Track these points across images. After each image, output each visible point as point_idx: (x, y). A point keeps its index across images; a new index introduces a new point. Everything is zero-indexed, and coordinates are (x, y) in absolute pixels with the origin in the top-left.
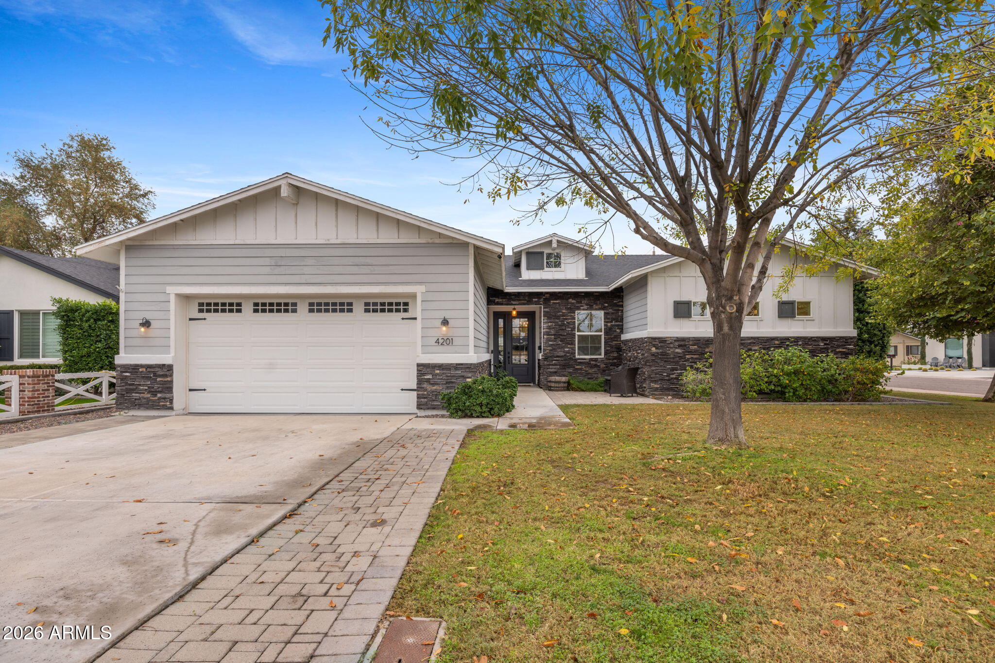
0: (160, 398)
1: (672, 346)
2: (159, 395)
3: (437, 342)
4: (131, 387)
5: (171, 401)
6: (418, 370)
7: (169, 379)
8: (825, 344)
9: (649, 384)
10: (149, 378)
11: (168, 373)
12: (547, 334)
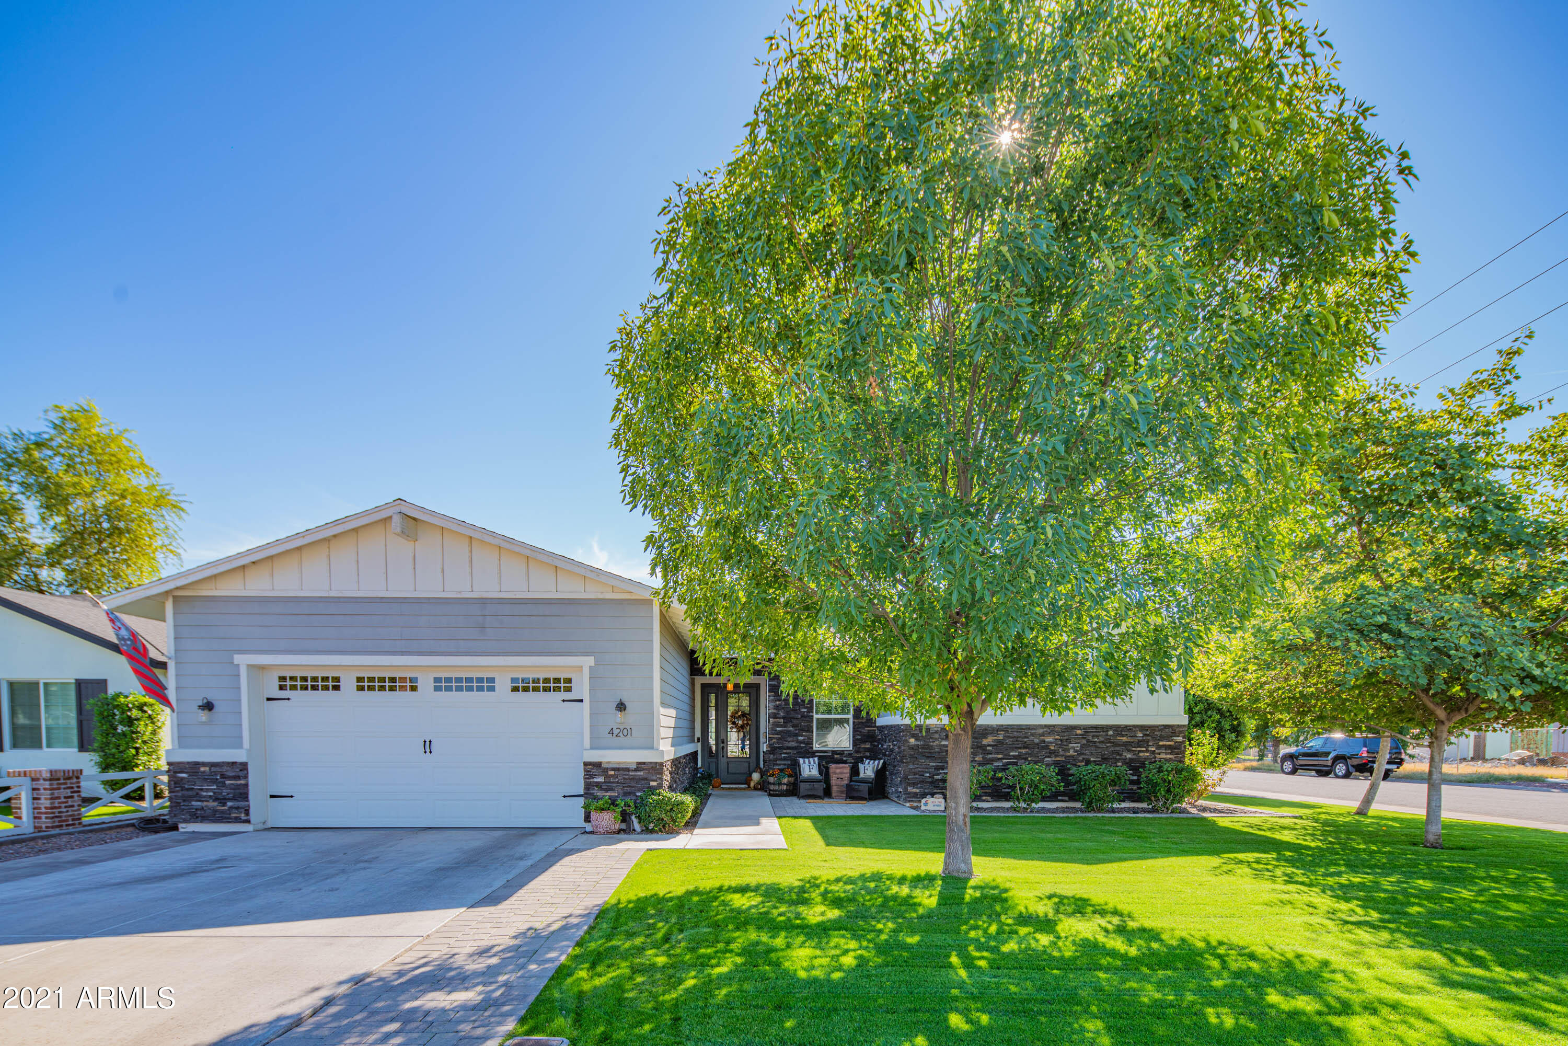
0: (231, 808)
1: (937, 736)
2: (229, 804)
3: (611, 732)
4: (190, 793)
5: (247, 812)
6: (585, 770)
7: (242, 782)
8: (1145, 735)
9: (906, 789)
10: (215, 781)
11: (241, 774)
12: (774, 716)
